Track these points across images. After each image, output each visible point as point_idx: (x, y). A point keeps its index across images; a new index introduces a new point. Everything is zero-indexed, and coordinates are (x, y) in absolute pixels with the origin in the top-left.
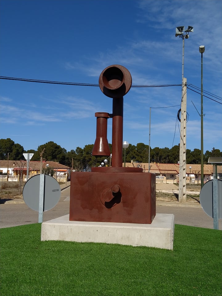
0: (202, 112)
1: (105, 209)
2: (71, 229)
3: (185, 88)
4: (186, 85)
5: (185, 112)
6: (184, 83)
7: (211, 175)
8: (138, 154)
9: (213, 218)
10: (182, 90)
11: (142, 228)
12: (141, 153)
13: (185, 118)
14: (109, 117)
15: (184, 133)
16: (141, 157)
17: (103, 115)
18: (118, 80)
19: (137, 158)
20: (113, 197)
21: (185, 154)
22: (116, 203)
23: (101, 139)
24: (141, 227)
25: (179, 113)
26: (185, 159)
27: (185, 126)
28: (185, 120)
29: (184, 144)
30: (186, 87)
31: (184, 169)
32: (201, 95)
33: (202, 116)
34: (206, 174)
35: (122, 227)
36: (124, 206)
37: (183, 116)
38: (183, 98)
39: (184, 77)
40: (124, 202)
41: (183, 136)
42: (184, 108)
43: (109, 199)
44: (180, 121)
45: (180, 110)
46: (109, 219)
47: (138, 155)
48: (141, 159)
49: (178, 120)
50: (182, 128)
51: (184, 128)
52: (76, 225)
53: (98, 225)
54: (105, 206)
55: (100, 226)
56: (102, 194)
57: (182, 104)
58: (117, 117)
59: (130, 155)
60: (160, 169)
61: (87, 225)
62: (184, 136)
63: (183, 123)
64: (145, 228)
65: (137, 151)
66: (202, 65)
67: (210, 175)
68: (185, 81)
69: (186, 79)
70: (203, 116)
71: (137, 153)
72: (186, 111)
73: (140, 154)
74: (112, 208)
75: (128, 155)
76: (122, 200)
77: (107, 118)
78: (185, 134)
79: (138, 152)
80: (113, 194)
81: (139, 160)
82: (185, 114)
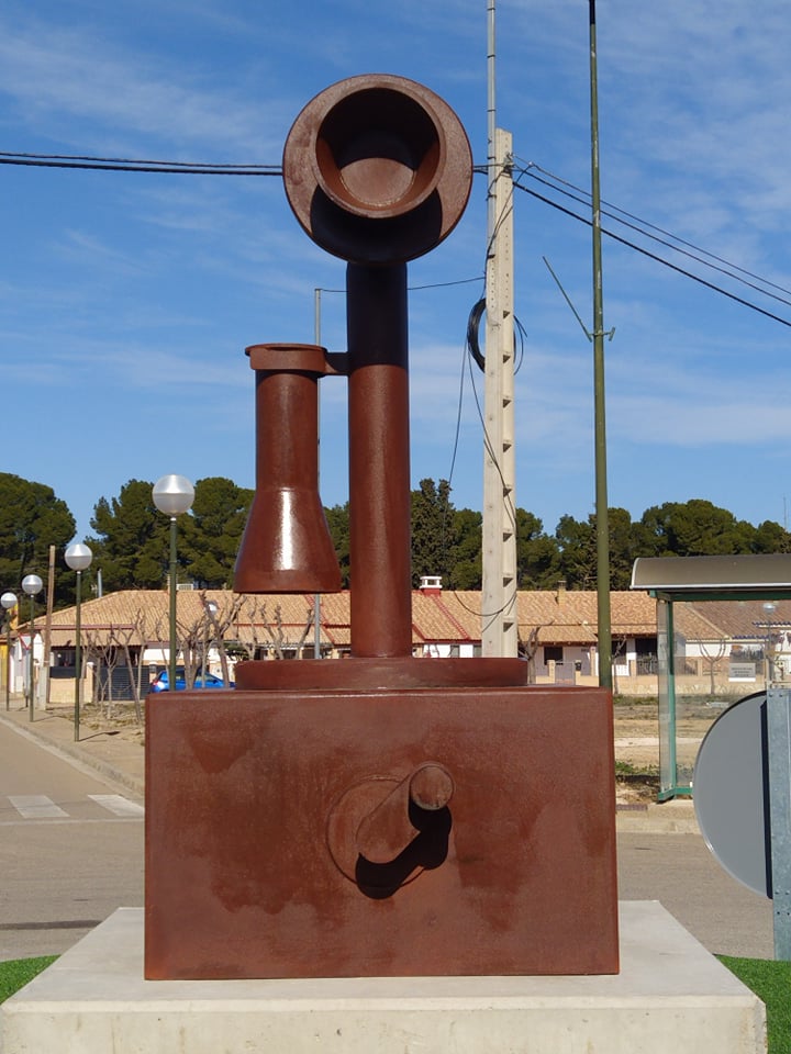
0: (598, 320)
1: (357, 901)
2: (182, 1032)
3: (503, 187)
4: (508, 170)
5: (506, 314)
6: (500, 160)
7: (595, 644)
8: (201, 539)
9: (770, 895)
10: (490, 196)
11: (592, 1002)
12: (218, 535)
13: (508, 348)
14: (329, 369)
15: (502, 428)
16: (219, 556)
17: (292, 361)
18: (393, 163)
19: (198, 561)
20: (411, 832)
21: (512, 540)
22: (419, 869)
23: (287, 498)
24: (592, 999)
25: (478, 321)
26: (510, 568)
27: (507, 393)
28: (506, 359)
29: (506, 492)
30: (510, 181)
31: (507, 626)
32: (591, 227)
33: (597, 340)
34: (566, 644)
35: (484, 1003)
36: (465, 884)
37: (497, 339)
38: (494, 237)
39: (496, 127)
40: (465, 860)
41: (497, 448)
42: (500, 292)
43: (393, 846)
44: (482, 366)
45: (480, 307)
46: (384, 962)
47: (203, 548)
48: (215, 570)
49: (473, 361)
50: (492, 404)
51: (506, 403)
52: (209, 1006)
53: (342, 1001)
54: (355, 886)
55: (355, 1004)
56: (334, 816)
57: (490, 273)
58: (378, 374)
59: (154, 546)
60: (331, 622)
61: (277, 1006)
62: (506, 447)
63: (500, 379)
64: (615, 1003)
65: (199, 524)
66: (593, 61)
67: (589, 644)
68: (502, 145)
69: (510, 136)
70: (606, 338)
71: (196, 535)
72: (510, 309)
73: (212, 541)
74: (396, 896)
75: (144, 549)
76: (452, 851)
77: (313, 376)
78: (507, 437)
79: (199, 531)
80: (416, 813)
81: (209, 573)
82: (508, 325)
